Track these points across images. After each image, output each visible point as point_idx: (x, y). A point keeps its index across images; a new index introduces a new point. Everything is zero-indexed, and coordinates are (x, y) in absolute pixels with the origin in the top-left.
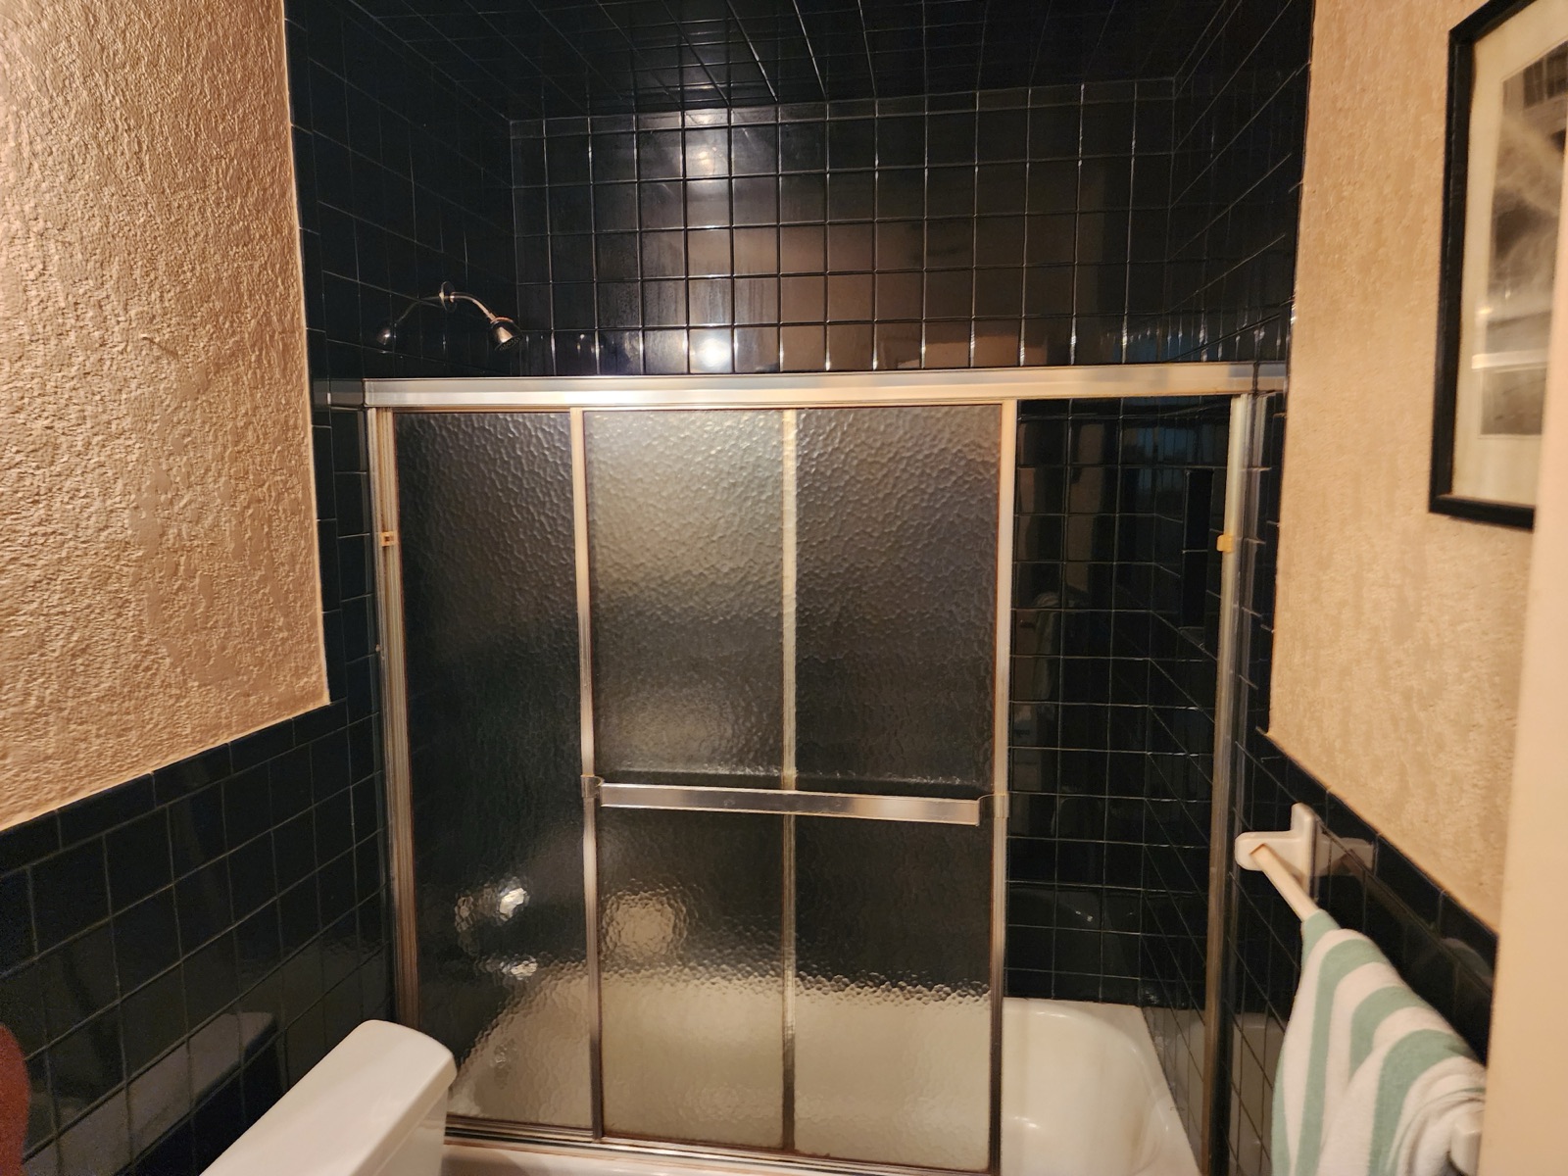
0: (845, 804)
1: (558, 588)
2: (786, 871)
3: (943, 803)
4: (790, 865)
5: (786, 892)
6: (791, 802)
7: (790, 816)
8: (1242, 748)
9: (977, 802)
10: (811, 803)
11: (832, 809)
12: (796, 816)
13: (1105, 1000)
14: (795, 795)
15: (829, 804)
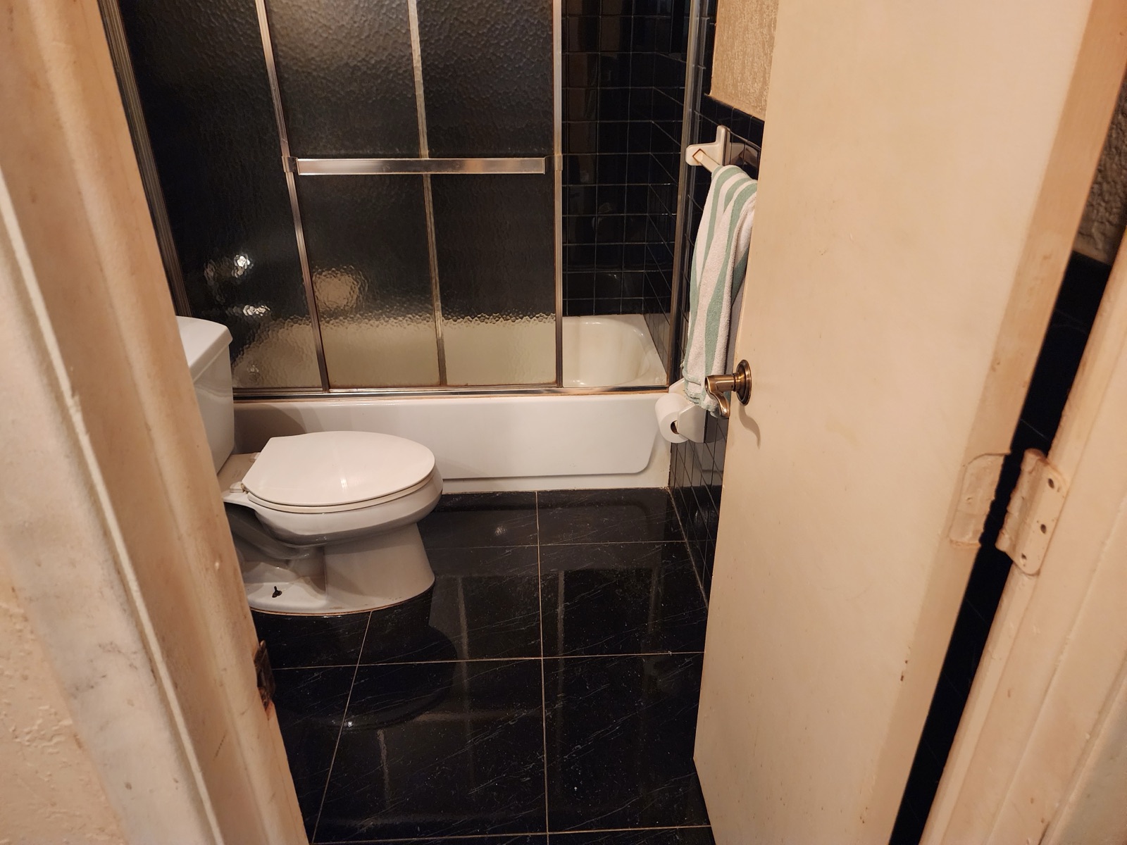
0: (461, 166)
1: (243, 13)
2: (428, 216)
3: (524, 161)
4: (430, 213)
5: (429, 230)
6: (426, 166)
7: (426, 175)
8: (698, 114)
9: (544, 159)
10: (439, 165)
11: (454, 168)
12: (432, 175)
13: (624, 313)
14: (429, 161)
15: (452, 165)
